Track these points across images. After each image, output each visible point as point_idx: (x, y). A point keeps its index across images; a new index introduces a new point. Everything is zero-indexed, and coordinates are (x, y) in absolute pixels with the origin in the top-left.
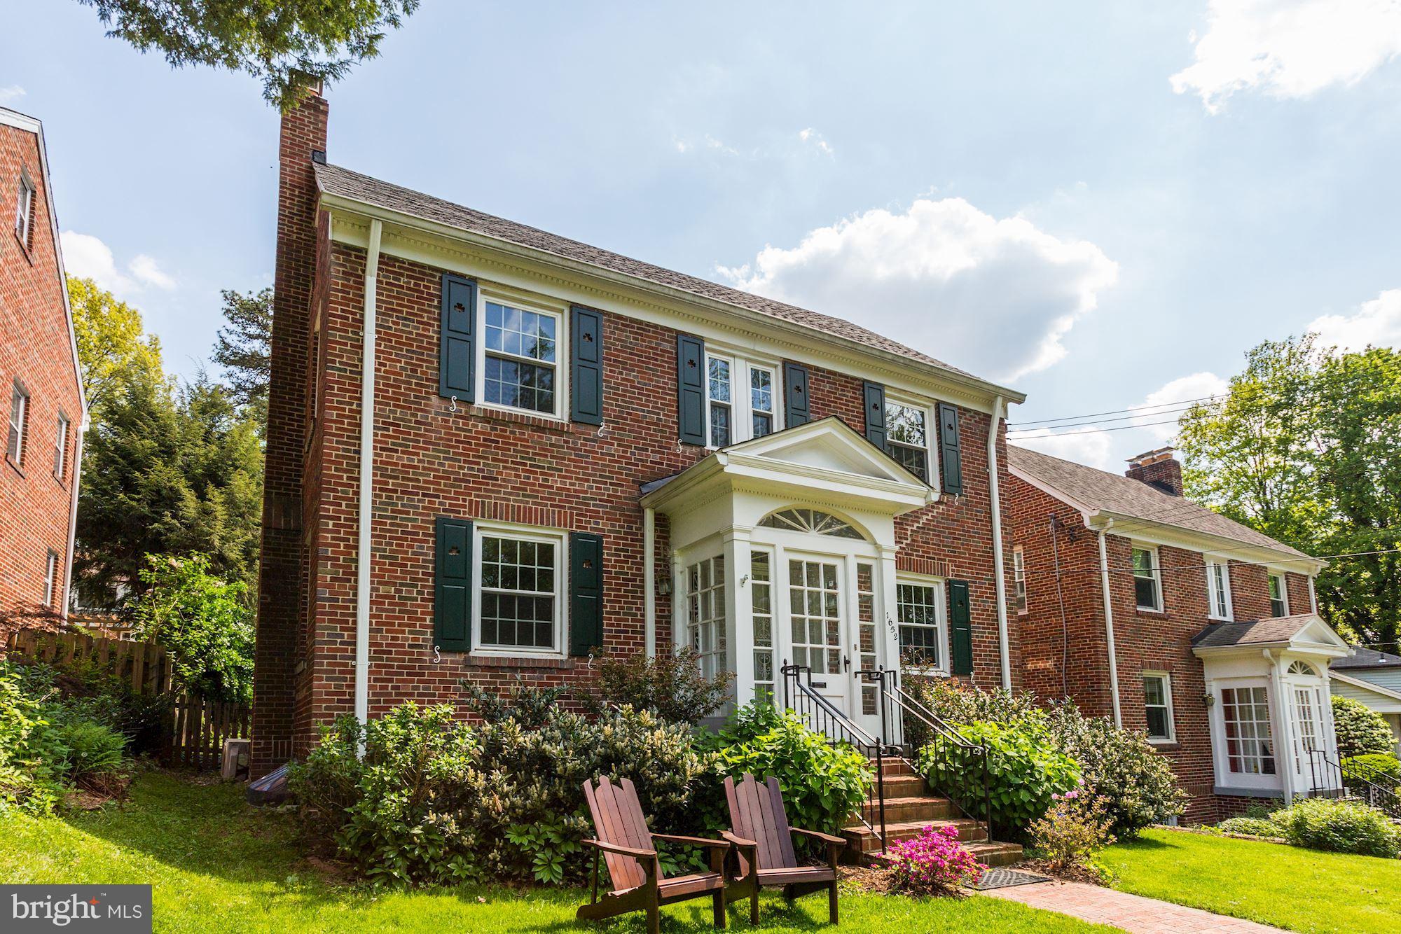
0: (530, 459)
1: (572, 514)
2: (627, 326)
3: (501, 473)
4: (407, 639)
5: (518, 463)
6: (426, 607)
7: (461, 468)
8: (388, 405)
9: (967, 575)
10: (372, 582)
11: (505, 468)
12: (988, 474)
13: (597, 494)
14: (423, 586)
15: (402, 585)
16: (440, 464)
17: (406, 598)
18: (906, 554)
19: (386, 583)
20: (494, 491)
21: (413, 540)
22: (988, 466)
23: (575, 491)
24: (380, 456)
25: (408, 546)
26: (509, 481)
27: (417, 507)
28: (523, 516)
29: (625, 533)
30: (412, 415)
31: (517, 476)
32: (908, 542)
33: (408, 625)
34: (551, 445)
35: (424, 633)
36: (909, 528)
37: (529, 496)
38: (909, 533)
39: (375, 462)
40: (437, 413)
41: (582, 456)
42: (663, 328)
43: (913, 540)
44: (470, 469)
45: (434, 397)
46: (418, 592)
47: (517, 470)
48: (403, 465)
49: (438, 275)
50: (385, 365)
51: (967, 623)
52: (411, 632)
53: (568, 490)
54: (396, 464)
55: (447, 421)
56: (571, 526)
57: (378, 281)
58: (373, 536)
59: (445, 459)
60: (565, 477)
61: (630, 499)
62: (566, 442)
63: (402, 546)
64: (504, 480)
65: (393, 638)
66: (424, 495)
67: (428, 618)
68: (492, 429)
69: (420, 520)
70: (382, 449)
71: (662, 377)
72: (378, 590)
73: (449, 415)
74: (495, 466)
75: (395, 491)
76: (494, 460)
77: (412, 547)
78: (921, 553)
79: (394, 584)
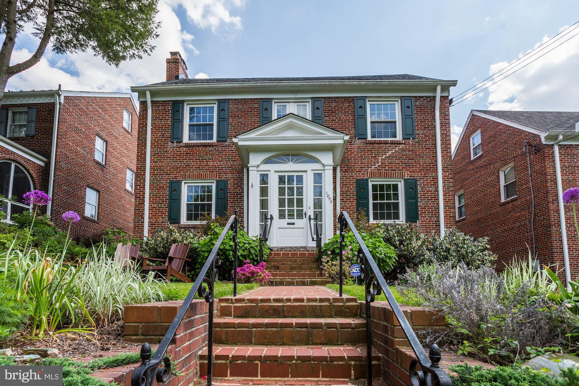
0: (201, 157)
1: (216, 174)
2: (239, 102)
3: (191, 164)
4: (160, 220)
5: (197, 159)
6: (166, 210)
7: (178, 164)
8: (155, 148)
9: (417, 175)
10: (150, 203)
11: (192, 161)
12: (435, 125)
13: (226, 165)
14: (165, 203)
15: (159, 203)
16: (171, 164)
17: (160, 207)
18: (378, 170)
19: (154, 203)
20: (188, 170)
21: (162, 189)
22: (435, 122)
23: (218, 165)
24: (153, 164)
25: (161, 191)
26: (194, 166)
27: (164, 179)
28: (199, 177)
29: (237, 178)
30: (163, 150)
31: (197, 164)
32: (380, 164)
33: (161, 216)
34: (209, 151)
35: (166, 218)
36: (380, 158)
37: (201, 170)
38: (380, 160)
39: (151, 166)
40: (170, 148)
41: (221, 153)
42: (254, 99)
43: (382, 163)
44: (181, 164)
45: (169, 143)
46: (164, 205)
47: (197, 161)
48: (160, 166)
49: (171, 103)
50: (154, 136)
51: (416, 198)
52: (161, 218)
53: (216, 165)
54: (158, 166)
55: (174, 150)
56: (216, 178)
57: (152, 110)
58: (150, 189)
59: (173, 162)
60: (214, 161)
61: (239, 165)
62: (214, 149)
63: (159, 191)
64: (192, 166)
65: (156, 220)
66: (166, 174)
67: (167, 213)
68: (188, 149)
69: (165, 183)
70: (153, 162)
71: (254, 118)
72: (152, 206)
73: (174, 147)
74: (189, 162)
75: (157, 175)
76: (189, 159)
77: (162, 191)
78: (387, 168)
79: (157, 203)
